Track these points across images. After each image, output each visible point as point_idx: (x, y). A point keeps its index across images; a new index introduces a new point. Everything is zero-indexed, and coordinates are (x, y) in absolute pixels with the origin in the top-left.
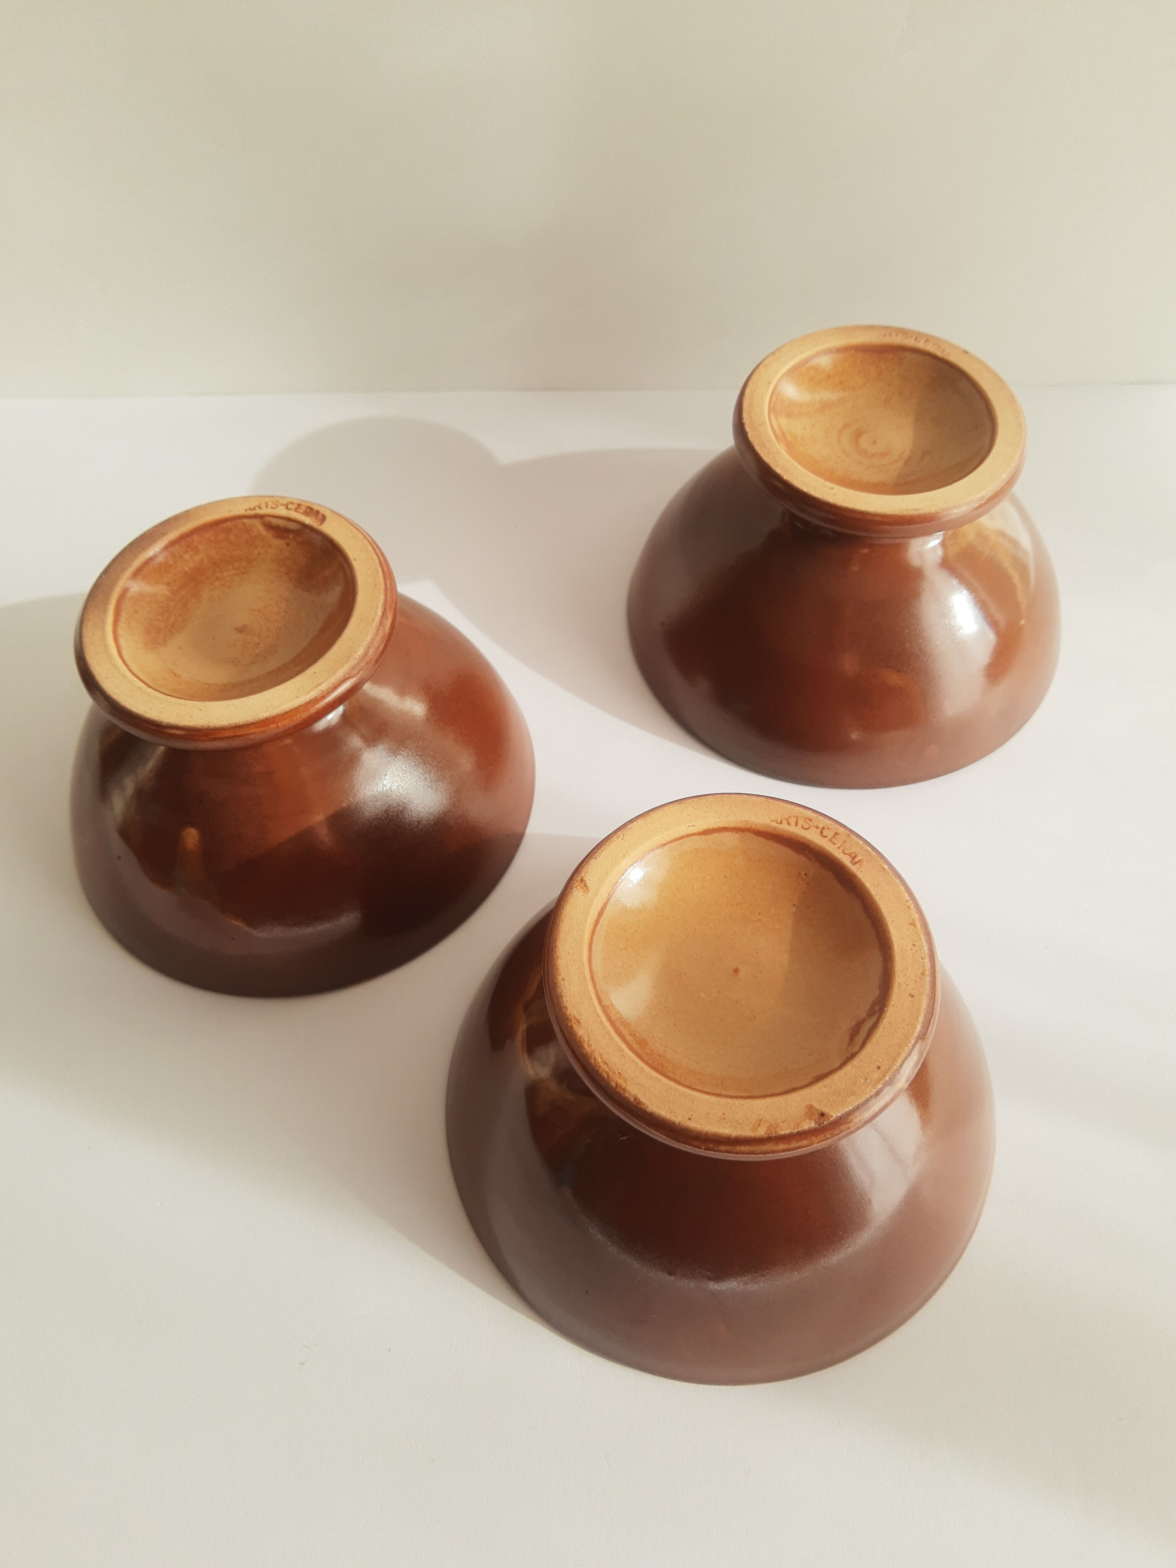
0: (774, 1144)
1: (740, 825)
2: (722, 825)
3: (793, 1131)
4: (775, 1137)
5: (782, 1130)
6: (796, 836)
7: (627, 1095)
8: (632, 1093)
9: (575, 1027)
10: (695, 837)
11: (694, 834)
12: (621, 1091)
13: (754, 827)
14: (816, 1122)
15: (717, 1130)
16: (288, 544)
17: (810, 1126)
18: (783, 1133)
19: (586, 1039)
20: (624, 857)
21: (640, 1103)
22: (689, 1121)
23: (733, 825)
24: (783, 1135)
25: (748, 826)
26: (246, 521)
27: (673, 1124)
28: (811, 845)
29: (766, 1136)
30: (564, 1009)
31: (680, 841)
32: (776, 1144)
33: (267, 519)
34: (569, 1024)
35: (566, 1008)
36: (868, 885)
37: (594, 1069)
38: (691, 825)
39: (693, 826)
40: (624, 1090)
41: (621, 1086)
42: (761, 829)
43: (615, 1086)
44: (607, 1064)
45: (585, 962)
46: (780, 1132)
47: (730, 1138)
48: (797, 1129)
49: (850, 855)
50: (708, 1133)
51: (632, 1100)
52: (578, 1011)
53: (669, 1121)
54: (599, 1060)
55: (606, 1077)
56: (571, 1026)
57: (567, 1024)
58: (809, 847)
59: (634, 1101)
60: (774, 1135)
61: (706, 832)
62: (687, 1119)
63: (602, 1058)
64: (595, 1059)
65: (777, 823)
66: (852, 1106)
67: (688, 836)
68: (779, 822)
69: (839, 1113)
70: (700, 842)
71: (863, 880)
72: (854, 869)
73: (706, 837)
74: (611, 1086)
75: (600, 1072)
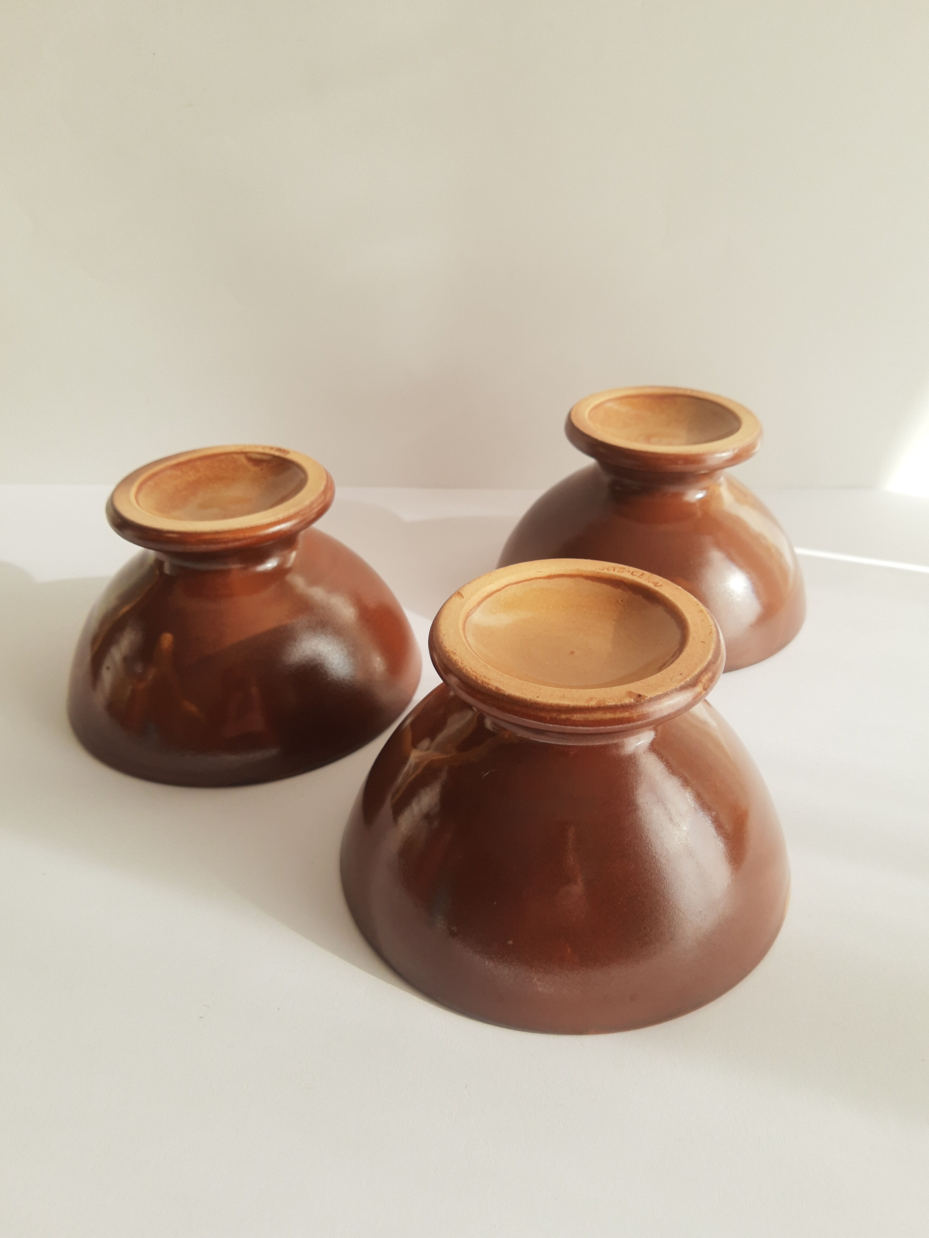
0: (602, 713)
1: (573, 573)
2: (561, 572)
3: (617, 703)
4: (603, 706)
5: (609, 703)
6: (614, 576)
7: (490, 686)
8: (494, 685)
9: (452, 656)
10: (541, 580)
11: (540, 578)
12: (486, 685)
13: (583, 573)
14: (634, 700)
15: (559, 702)
16: (262, 470)
17: (630, 701)
18: (609, 704)
19: (460, 661)
20: (490, 584)
21: (499, 690)
22: (537, 698)
23: (568, 573)
24: (609, 705)
25: (580, 573)
26: (235, 456)
27: (525, 700)
28: (625, 581)
29: (596, 706)
30: (444, 649)
31: (530, 582)
32: (605, 713)
33: (249, 455)
34: (448, 655)
35: (446, 647)
36: (667, 595)
37: (466, 676)
38: (538, 571)
39: (540, 572)
40: (488, 684)
41: (485, 682)
42: (589, 574)
43: (481, 683)
44: (475, 672)
45: (460, 628)
46: (607, 704)
47: (569, 708)
48: (620, 702)
49: (654, 583)
50: (552, 704)
51: (494, 689)
52: (454, 649)
53: (522, 699)
54: (470, 670)
55: (474, 678)
56: (449, 656)
57: (446, 655)
58: (624, 582)
59: (496, 689)
60: (602, 705)
61: (549, 577)
62: (536, 697)
63: (471, 669)
64: (466, 670)
65: (600, 569)
66: (662, 692)
67: (536, 578)
68: (601, 569)
69: (652, 695)
70: (546, 583)
71: (663, 593)
72: (657, 589)
73: (549, 580)
74: (478, 683)
75: (470, 676)
